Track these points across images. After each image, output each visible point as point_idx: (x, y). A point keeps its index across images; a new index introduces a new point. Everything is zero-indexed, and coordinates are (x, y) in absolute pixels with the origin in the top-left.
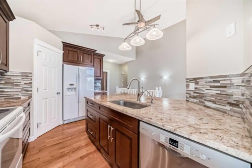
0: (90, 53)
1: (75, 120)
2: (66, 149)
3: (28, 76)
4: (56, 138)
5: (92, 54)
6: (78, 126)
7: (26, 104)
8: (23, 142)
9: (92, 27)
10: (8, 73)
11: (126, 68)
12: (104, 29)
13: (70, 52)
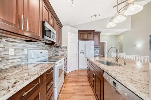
0: (91, 33)
1: (84, 69)
2: (77, 80)
3: (66, 47)
4: (75, 75)
5: (93, 33)
6: (84, 72)
7: (65, 58)
8: (64, 72)
9: (92, 18)
10: (61, 47)
11: (121, 38)
12: (99, 16)
13: (81, 34)
